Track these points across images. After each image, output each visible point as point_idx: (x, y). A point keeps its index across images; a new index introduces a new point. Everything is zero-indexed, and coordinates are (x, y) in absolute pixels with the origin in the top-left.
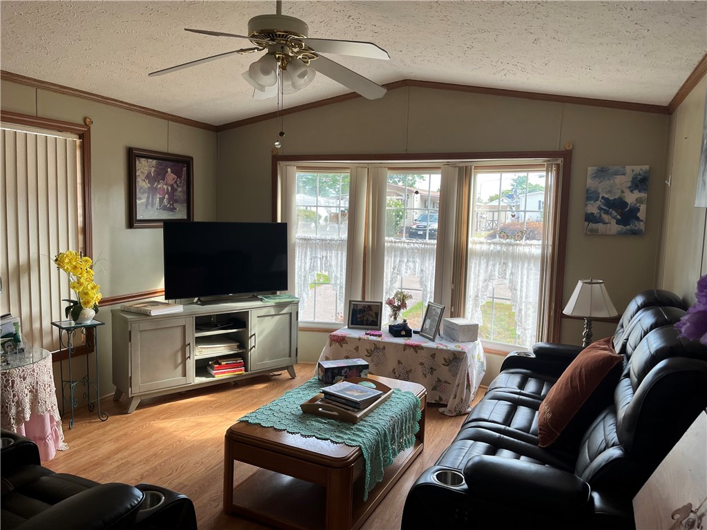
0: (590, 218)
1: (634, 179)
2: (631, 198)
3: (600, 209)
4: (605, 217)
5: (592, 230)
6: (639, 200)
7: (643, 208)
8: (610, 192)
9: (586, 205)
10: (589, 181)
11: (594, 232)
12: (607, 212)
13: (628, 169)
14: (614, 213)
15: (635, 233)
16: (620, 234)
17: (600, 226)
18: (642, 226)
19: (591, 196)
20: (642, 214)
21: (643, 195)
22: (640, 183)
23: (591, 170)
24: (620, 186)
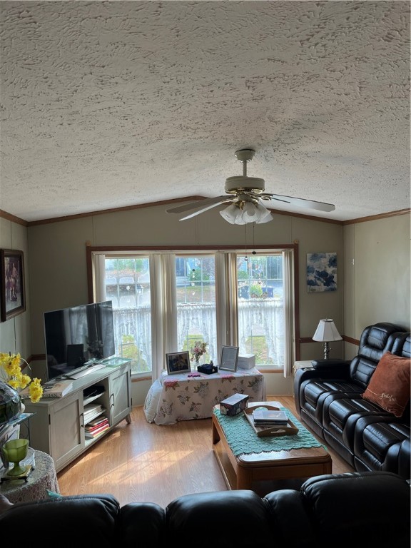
0: (310, 283)
1: (330, 260)
2: (330, 270)
3: (315, 277)
4: (318, 282)
5: (312, 290)
6: (333, 272)
7: (335, 276)
8: (319, 267)
9: (308, 276)
10: (309, 262)
11: (313, 291)
12: (319, 279)
13: (327, 254)
14: (322, 280)
15: (333, 290)
16: (326, 291)
17: (316, 287)
18: (335, 286)
19: (309, 270)
20: (335, 280)
21: (334, 269)
22: (333, 262)
23: (309, 255)
24: (323, 264)
